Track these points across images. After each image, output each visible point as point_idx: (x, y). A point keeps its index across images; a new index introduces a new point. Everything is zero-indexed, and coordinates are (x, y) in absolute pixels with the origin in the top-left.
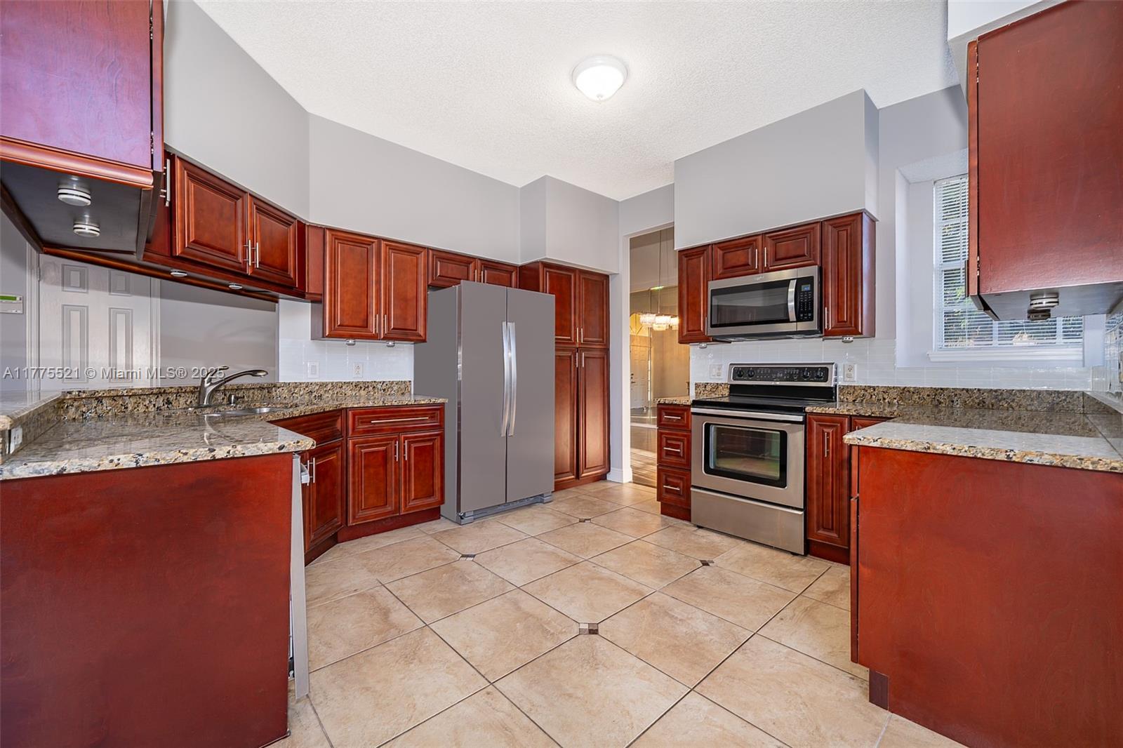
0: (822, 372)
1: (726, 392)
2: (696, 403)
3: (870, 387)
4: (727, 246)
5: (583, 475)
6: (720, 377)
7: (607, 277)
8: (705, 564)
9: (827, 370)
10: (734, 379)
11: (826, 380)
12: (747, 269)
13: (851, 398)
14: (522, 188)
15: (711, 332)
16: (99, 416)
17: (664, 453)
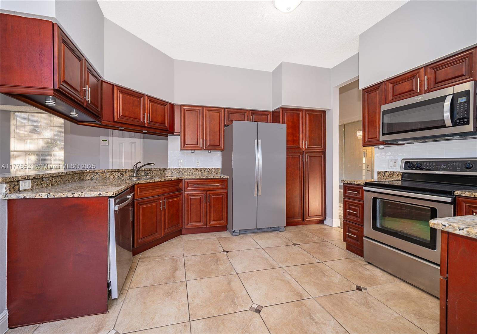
1: (400, 178)
2: (367, 184)
4: (395, 81)
5: (307, 219)
6: (396, 168)
7: (324, 112)
8: (359, 289)
10: (405, 169)
12: (411, 93)
14: (273, 72)
15: (382, 138)
16: (97, 179)
17: (347, 214)
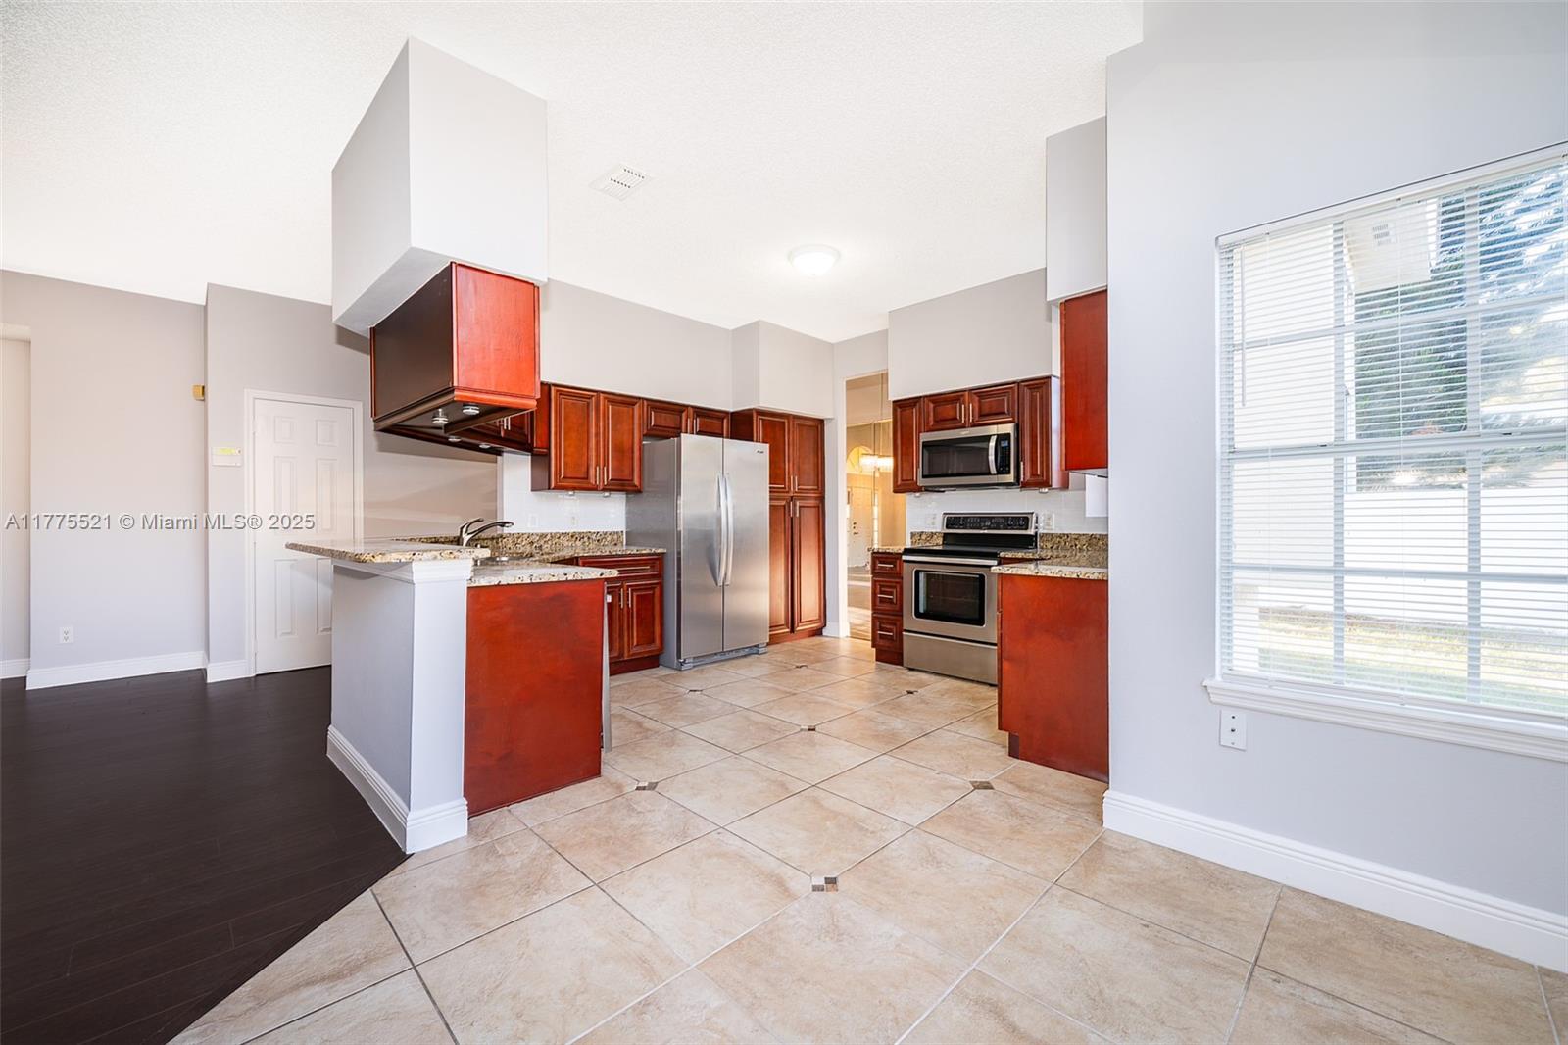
0: (1023, 521)
1: (940, 541)
2: (907, 551)
3: (1064, 535)
4: (937, 399)
5: (798, 629)
6: (935, 526)
7: (821, 421)
8: (910, 693)
9: (1027, 518)
10: (947, 527)
11: (1027, 529)
12: (955, 423)
13: (1049, 546)
14: (733, 331)
15: (921, 482)
17: (878, 600)
